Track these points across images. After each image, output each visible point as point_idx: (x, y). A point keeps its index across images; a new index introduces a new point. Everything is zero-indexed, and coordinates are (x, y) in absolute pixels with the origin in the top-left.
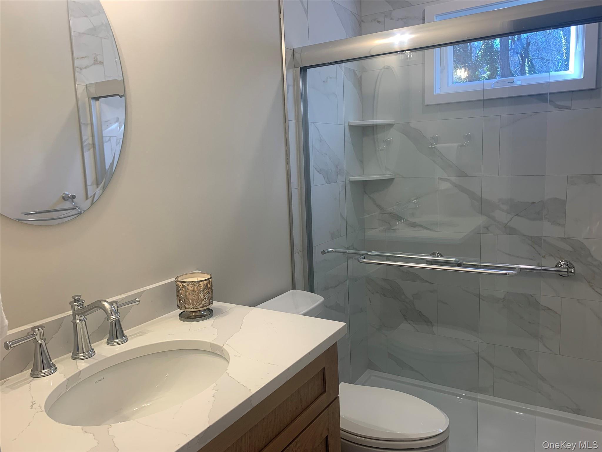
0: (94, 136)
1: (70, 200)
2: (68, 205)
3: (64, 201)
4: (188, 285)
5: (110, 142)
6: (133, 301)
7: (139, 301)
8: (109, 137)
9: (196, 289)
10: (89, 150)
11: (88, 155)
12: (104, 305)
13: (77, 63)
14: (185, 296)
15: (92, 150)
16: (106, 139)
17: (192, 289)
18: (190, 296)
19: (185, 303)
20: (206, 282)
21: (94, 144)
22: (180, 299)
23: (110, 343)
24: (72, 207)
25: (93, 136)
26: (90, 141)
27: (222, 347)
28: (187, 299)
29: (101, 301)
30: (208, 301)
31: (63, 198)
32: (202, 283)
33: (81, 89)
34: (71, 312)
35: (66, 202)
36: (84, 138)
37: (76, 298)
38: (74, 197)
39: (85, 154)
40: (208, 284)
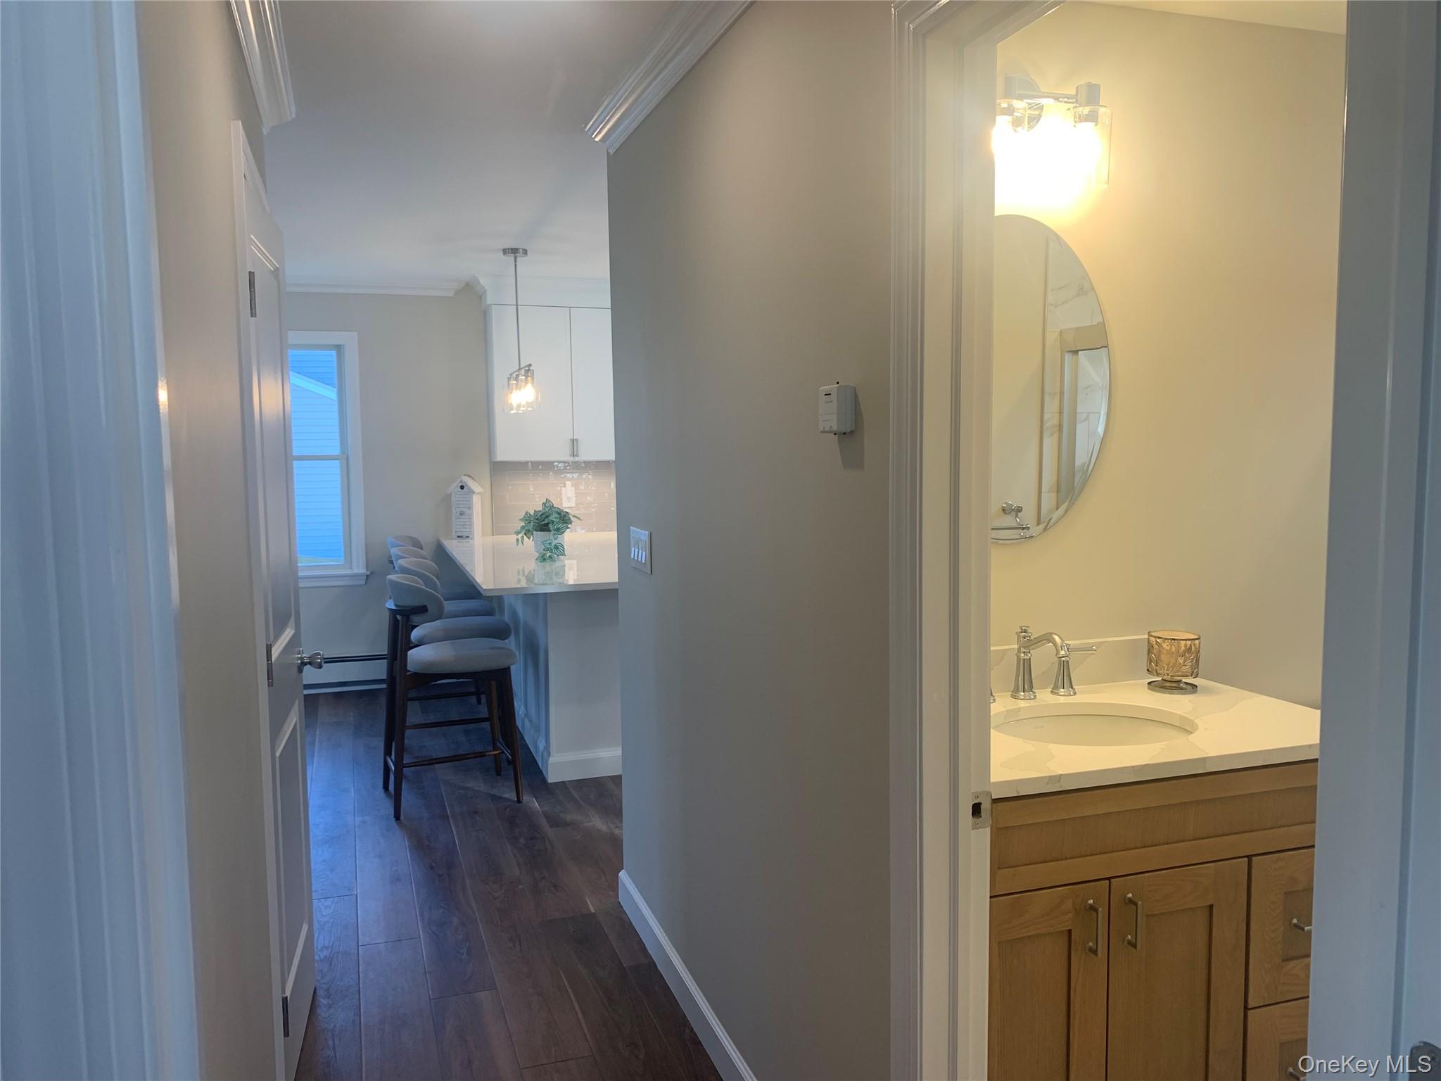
0: (1063, 413)
1: (1014, 513)
2: (1009, 521)
3: (1003, 514)
4: (1164, 642)
5: (1087, 422)
6: (1088, 648)
7: (1095, 650)
8: (1086, 415)
9: (1174, 649)
10: (1052, 435)
11: (1050, 443)
12: (1054, 638)
13: (1050, 298)
14: (1158, 656)
15: (1056, 435)
16: (1080, 417)
17: (1168, 648)
18: (1164, 658)
19: (1157, 666)
20: (1189, 642)
21: (1060, 426)
22: (1150, 661)
23: (1054, 692)
24: (1015, 525)
25: (1061, 413)
26: (1055, 421)
27: (1192, 721)
28: (1161, 661)
29: (1051, 633)
30: (1190, 670)
31: (1004, 510)
32: (1183, 643)
33: (1052, 337)
34: (1016, 647)
35: (1006, 516)
36: (1046, 416)
37: (1023, 628)
38: (1019, 510)
39: (1045, 441)
40: (1193, 647)
